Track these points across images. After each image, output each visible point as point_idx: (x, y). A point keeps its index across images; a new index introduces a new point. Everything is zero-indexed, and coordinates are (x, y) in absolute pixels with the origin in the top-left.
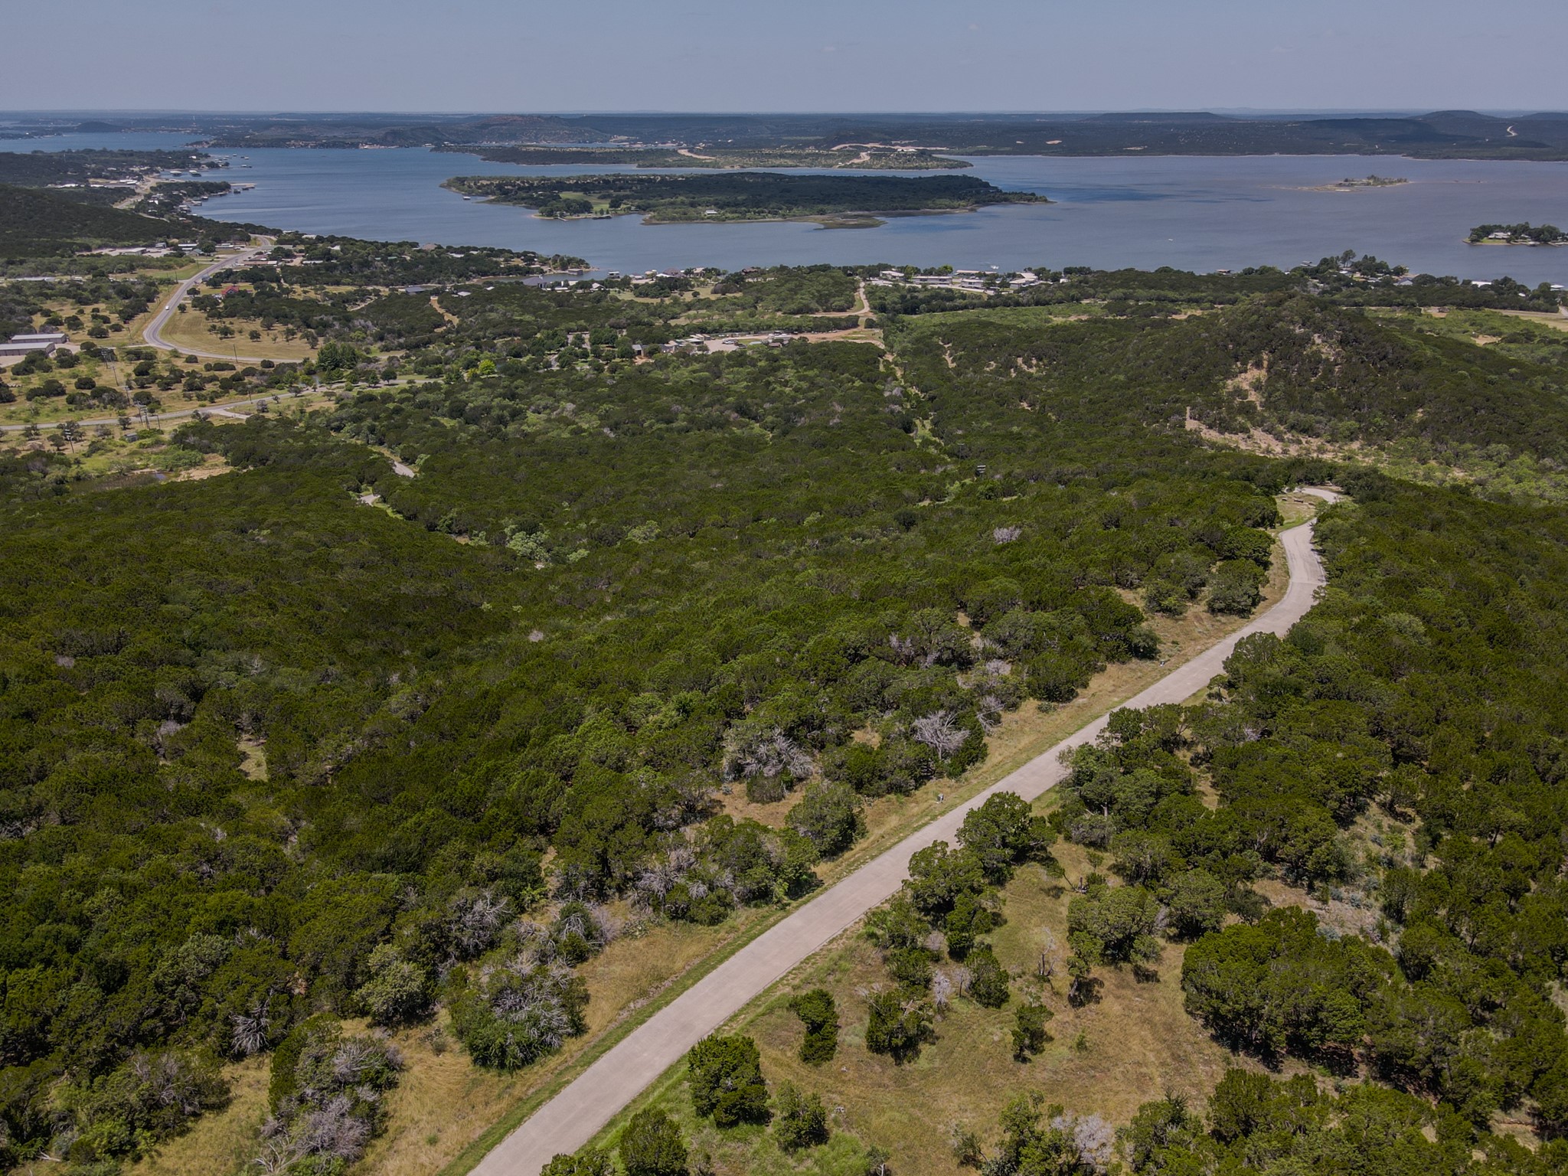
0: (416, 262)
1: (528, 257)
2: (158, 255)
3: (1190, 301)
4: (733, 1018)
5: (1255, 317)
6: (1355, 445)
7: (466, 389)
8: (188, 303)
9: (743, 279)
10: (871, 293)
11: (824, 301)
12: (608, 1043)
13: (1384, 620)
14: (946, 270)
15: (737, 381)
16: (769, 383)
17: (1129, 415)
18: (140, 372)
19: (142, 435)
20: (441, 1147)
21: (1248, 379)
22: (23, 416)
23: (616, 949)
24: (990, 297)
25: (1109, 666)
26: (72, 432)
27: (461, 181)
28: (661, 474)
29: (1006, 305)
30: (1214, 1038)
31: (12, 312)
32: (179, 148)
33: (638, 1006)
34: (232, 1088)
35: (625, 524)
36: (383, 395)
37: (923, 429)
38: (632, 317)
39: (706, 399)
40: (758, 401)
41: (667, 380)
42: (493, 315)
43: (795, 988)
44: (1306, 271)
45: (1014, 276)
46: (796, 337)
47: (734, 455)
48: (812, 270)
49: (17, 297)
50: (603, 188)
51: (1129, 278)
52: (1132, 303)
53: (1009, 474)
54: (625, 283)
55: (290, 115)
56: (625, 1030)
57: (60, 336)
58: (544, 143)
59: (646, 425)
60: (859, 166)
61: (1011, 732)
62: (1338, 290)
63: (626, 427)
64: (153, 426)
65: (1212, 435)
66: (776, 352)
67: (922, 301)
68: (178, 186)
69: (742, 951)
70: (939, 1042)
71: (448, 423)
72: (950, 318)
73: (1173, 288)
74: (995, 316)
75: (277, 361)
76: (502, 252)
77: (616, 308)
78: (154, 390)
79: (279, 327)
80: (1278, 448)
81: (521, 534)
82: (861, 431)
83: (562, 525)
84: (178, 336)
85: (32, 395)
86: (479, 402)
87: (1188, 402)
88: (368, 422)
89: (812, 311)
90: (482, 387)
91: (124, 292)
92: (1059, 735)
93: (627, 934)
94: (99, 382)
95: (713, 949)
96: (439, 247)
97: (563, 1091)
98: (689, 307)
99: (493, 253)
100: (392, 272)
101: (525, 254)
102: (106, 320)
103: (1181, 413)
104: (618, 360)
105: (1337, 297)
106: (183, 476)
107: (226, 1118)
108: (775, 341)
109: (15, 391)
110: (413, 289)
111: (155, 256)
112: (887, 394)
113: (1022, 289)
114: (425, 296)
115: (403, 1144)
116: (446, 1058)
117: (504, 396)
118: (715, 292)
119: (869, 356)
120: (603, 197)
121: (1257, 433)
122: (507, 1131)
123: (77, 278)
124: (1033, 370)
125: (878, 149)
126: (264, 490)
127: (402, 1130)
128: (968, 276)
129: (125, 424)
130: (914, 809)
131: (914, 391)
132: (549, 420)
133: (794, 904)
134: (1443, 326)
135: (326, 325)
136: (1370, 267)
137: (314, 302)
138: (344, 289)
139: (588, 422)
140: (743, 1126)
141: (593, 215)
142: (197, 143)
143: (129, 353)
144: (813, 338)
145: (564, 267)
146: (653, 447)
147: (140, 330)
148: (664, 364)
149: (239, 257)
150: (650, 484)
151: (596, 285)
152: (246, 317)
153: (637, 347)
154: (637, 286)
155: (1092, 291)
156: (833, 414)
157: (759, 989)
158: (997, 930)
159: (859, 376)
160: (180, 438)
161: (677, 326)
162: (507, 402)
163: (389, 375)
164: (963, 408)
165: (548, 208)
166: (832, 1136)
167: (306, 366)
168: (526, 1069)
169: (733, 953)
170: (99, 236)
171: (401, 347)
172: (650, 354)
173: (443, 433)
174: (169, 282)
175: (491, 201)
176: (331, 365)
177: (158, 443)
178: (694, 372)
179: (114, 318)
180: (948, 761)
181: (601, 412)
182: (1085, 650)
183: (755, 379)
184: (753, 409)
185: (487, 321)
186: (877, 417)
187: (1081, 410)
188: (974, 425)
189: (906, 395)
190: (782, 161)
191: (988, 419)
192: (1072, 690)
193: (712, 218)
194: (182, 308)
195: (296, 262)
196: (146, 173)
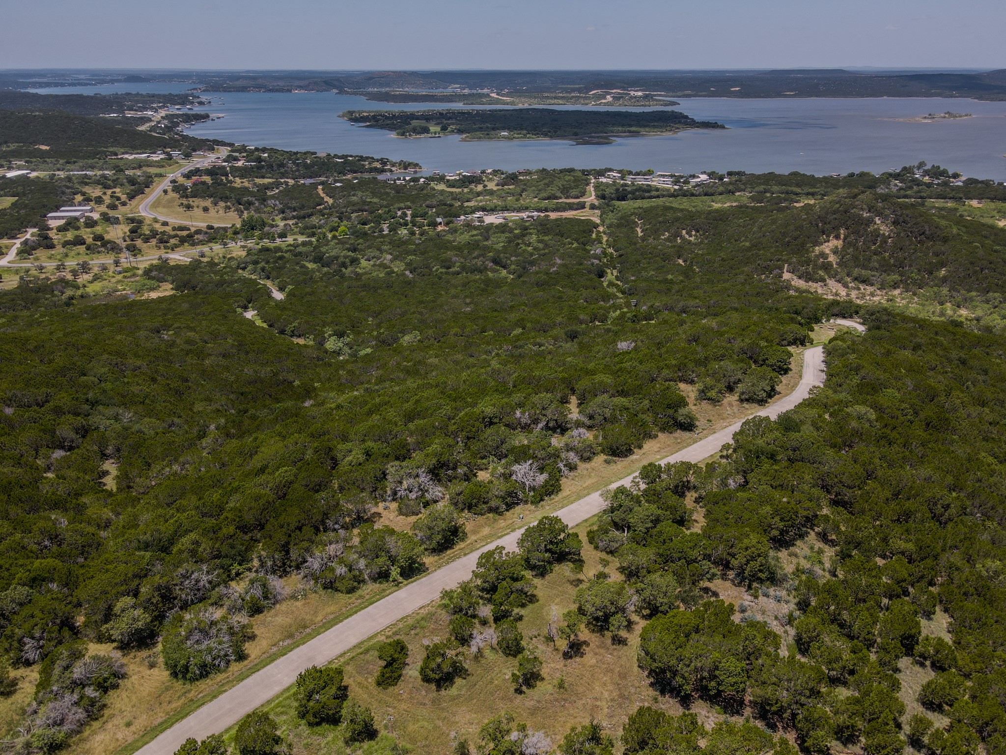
0: (313, 164)
1: (384, 162)
2: (157, 159)
3: (808, 194)
4: (342, 655)
5: (838, 205)
6: (897, 292)
7: (327, 245)
8: (170, 189)
9: (516, 177)
10: (597, 187)
11: (565, 191)
12: (258, 667)
13: (849, 410)
14: (649, 173)
15: (498, 242)
16: (518, 244)
17: (746, 269)
18: (132, 231)
19: (126, 270)
20: (133, 728)
21: (829, 247)
22: (58, 257)
23: (282, 607)
24: (675, 190)
25: (660, 434)
26: (85, 268)
27: (351, 113)
28: (433, 301)
29: (685, 195)
30: (652, 685)
31: (63, 193)
32: (183, 93)
33: (285, 644)
34: (20, 683)
35: (400, 332)
36: (275, 248)
37: (611, 275)
38: (441, 200)
39: (476, 253)
40: (508, 255)
41: (454, 241)
42: (354, 198)
43: (387, 637)
44: (890, 175)
45: (694, 176)
46: (543, 215)
47: (483, 290)
48: (561, 171)
49: (68, 184)
50: (439, 118)
51: (770, 178)
52: (768, 195)
53: (652, 306)
54: (441, 179)
55: (253, 72)
56: (272, 659)
57: (89, 208)
58: (407, 89)
59: (434, 269)
60: (605, 104)
61: (582, 477)
62: (911, 188)
63: (419, 271)
64: (134, 265)
65: (801, 284)
66: (527, 224)
67: (629, 193)
68: (177, 116)
69: (363, 611)
70: (469, 678)
71: (311, 266)
72: (645, 204)
73: (798, 185)
74: (675, 203)
75: (216, 226)
76: (367, 158)
77: (433, 194)
78: (139, 243)
79: (222, 204)
80: (843, 292)
81: (334, 338)
82: (569, 276)
83: (363, 333)
84: (160, 209)
85: (65, 244)
86: (333, 253)
87: (786, 261)
88: (263, 264)
89: (556, 198)
90: (337, 244)
91: (132, 181)
92: (613, 479)
93: (294, 597)
94: (107, 237)
95: (344, 609)
96: (329, 155)
97: (220, 697)
98: (479, 194)
99: (362, 158)
100: (298, 170)
101: (382, 159)
102: (118, 199)
103: (781, 268)
104: (426, 228)
105: (909, 192)
106: (145, 296)
107: (10, 701)
108: (528, 217)
109: (55, 242)
110: (308, 181)
111: (155, 159)
112: (592, 252)
113: (697, 185)
114: (314, 186)
115: (109, 725)
116: (155, 671)
117: (349, 250)
118: (497, 185)
119: (589, 226)
120: (438, 124)
121: (831, 283)
122: (177, 721)
123: (106, 172)
124: (692, 239)
125: (619, 93)
126: (185, 306)
127: (112, 716)
128: (664, 176)
129: (117, 263)
130: (502, 523)
131: (611, 250)
132: (374, 266)
133: (405, 582)
134: (977, 212)
135: (250, 203)
136: (936, 172)
137: (247, 189)
138: (266, 181)
139: (398, 267)
140: (325, 726)
141: (430, 135)
142: (194, 89)
143: (128, 219)
144: (553, 215)
145: (406, 168)
146: (433, 284)
147: (138, 205)
148: (454, 231)
149: (205, 160)
150: (424, 308)
151: (422, 180)
152: (203, 197)
153: (439, 220)
154: (448, 181)
155: (743, 187)
156: (553, 265)
157: (365, 637)
158: (531, 606)
159: (577, 240)
160: (147, 272)
161: (467, 207)
162: (350, 253)
163: (283, 235)
164: (638, 262)
165: (401, 131)
166: (380, 735)
167: (233, 229)
168: (201, 681)
169: (356, 612)
170: (123, 146)
171: (294, 217)
172: (447, 224)
173: (305, 271)
174: (161, 175)
175: (367, 126)
176: (249, 228)
177: (134, 275)
178: (472, 236)
179: (124, 198)
180: (532, 494)
181: (407, 260)
182: (644, 424)
183: (510, 241)
184: (504, 261)
185: (350, 202)
186: (581, 267)
187: (715, 265)
188: (644, 274)
189: (604, 253)
190: (556, 101)
191: (654, 270)
192: (631, 450)
193: (504, 137)
194: (165, 192)
195: (240, 164)
196: (160, 108)
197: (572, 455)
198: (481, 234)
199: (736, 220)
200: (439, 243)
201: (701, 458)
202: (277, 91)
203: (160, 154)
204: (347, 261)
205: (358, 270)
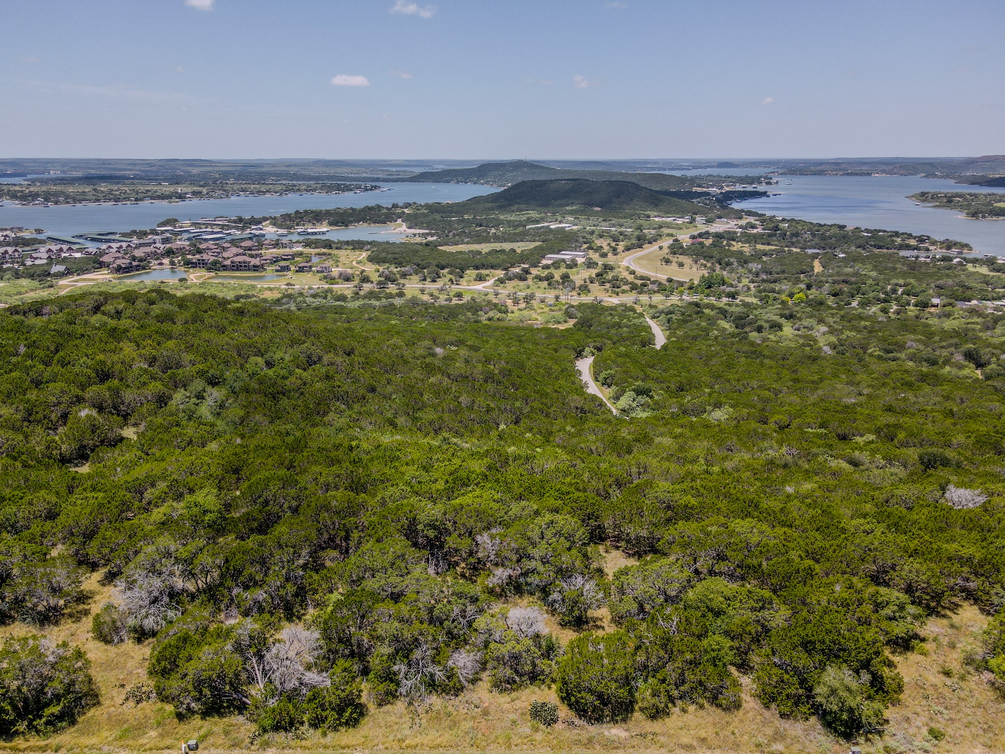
1: (923, 239)
8: (667, 246)
18: (598, 275)
19: (556, 305)
22: (520, 287)
38: (961, 282)
41: (934, 326)
49: (587, 236)
57: (584, 254)
64: (569, 301)
68: (737, 192)
75: (676, 279)
78: (594, 285)
79: (702, 262)
84: (641, 261)
85: (537, 279)
91: (640, 238)
94: (573, 277)
96: (858, 229)
100: (811, 241)
101: (921, 236)
102: (616, 250)
109: (531, 276)
110: (813, 251)
111: (678, 222)
114: (815, 255)
123: (627, 229)
129: (557, 298)
137: (741, 252)
139: (825, 341)
142: (773, 173)
143: (605, 265)
145: (947, 248)
147: (627, 256)
148: (946, 315)
149: (723, 226)
151: (958, 260)
152: (690, 255)
154: (997, 264)
165: (976, 212)
167: (690, 284)
171: (762, 281)
172: (943, 307)
174: (671, 235)
175: (934, 207)
176: (706, 285)
179: (621, 249)
194: (661, 248)
195: (755, 231)
196: (728, 186)
198: (983, 323)
200: (910, 325)
202: (856, 174)
203: (687, 219)
204: (766, 325)
205: (772, 337)
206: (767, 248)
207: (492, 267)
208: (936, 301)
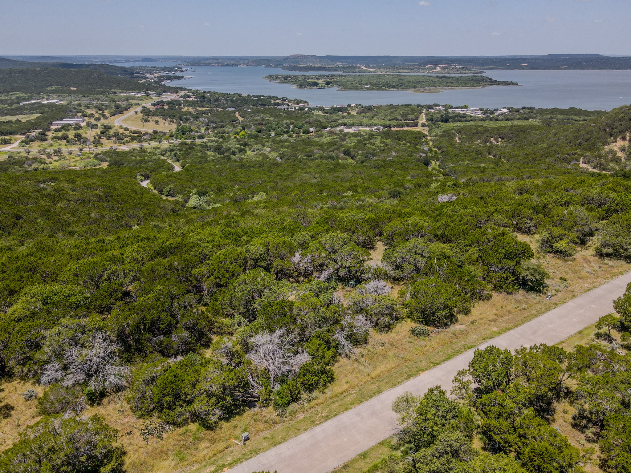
0: (237, 100)
1: (284, 100)
2: (140, 96)
5: (622, 115)
8: (140, 111)
9: (372, 108)
10: (427, 115)
11: (405, 116)
14: (466, 107)
15: (351, 143)
16: (366, 144)
17: (547, 160)
18: (102, 133)
19: (84, 155)
21: (617, 146)
22: (45, 146)
24: (484, 117)
25: (494, 294)
26: (58, 153)
27: (271, 76)
29: (491, 120)
31: (71, 111)
37: (434, 164)
38: (316, 120)
39: (333, 148)
40: (356, 150)
41: (319, 141)
42: (257, 118)
45: (497, 110)
47: (331, 170)
48: (403, 106)
51: (554, 111)
53: (470, 179)
54: (320, 109)
57: (82, 120)
59: (299, 157)
60: (435, 73)
63: (287, 157)
64: (92, 152)
66: (374, 133)
67: (451, 118)
68: (164, 77)
71: (210, 153)
72: (462, 124)
73: (576, 115)
74: (484, 124)
75: (159, 131)
76: (273, 97)
77: (312, 116)
78: (103, 139)
79: (169, 120)
81: (196, 196)
82: (401, 163)
84: (127, 122)
85: (55, 139)
86: (230, 146)
87: (582, 155)
89: (398, 120)
91: (117, 107)
94: (84, 136)
99: (270, 97)
101: (283, 98)
102: (104, 115)
103: (577, 160)
104: (301, 134)
108: (376, 130)
109: (49, 137)
110: (231, 109)
111: (138, 96)
113: (500, 115)
114: (234, 112)
118: (358, 113)
119: (420, 135)
123: (104, 102)
124: (499, 144)
125: (445, 67)
128: (475, 110)
129: (81, 150)
131: (435, 149)
132: (256, 154)
135: (188, 120)
137: (190, 112)
139: (273, 155)
141: (317, 87)
142: (179, 65)
143: (103, 126)
144: (395, 129)
145: (297, 103)
146: (294, 165)
147: (115, 119)
148: (321, 136)
149: (169, 97)
151: (307, 109)
152: (159, 116)
155: (534, 116)
156: (390, 156)
159: (409, 142)
162: (241, 147)
163: (201, 137)
164: (457, 155)
165: (300, 85)
167: (170, 133)
172: (317, 132)
173: (204, 156)
174: (138, 104)
175: (279, 83)
176: (180, 134)
177: (89, 157)
178: (333, 139)
179: (108, 115)
180: (278, 387)
181: (281, 152)
182: (472, 279)
183: (360, 142)
184: (353, 153)
185: (253, 119)
186: (412, 158)
187: (520, 158)
188: (461, 162)
189: (430, 150)
190: (403, 70)
191: (469, 160)
192: (452, 315)
193: (367, 88)
194: (136, 112)
195: (191, 99)
196: (156, 73)
197: (360, 319)
198: (340, 138)
199: (533, 131)
200: (308, 143)
201: (563, 337)
202: (229, 65)
203: (143, 94)
204: (237, 150)
205: (243, 156)
206: (204, 109)
207: (11, 134)
208: (311, 129)
